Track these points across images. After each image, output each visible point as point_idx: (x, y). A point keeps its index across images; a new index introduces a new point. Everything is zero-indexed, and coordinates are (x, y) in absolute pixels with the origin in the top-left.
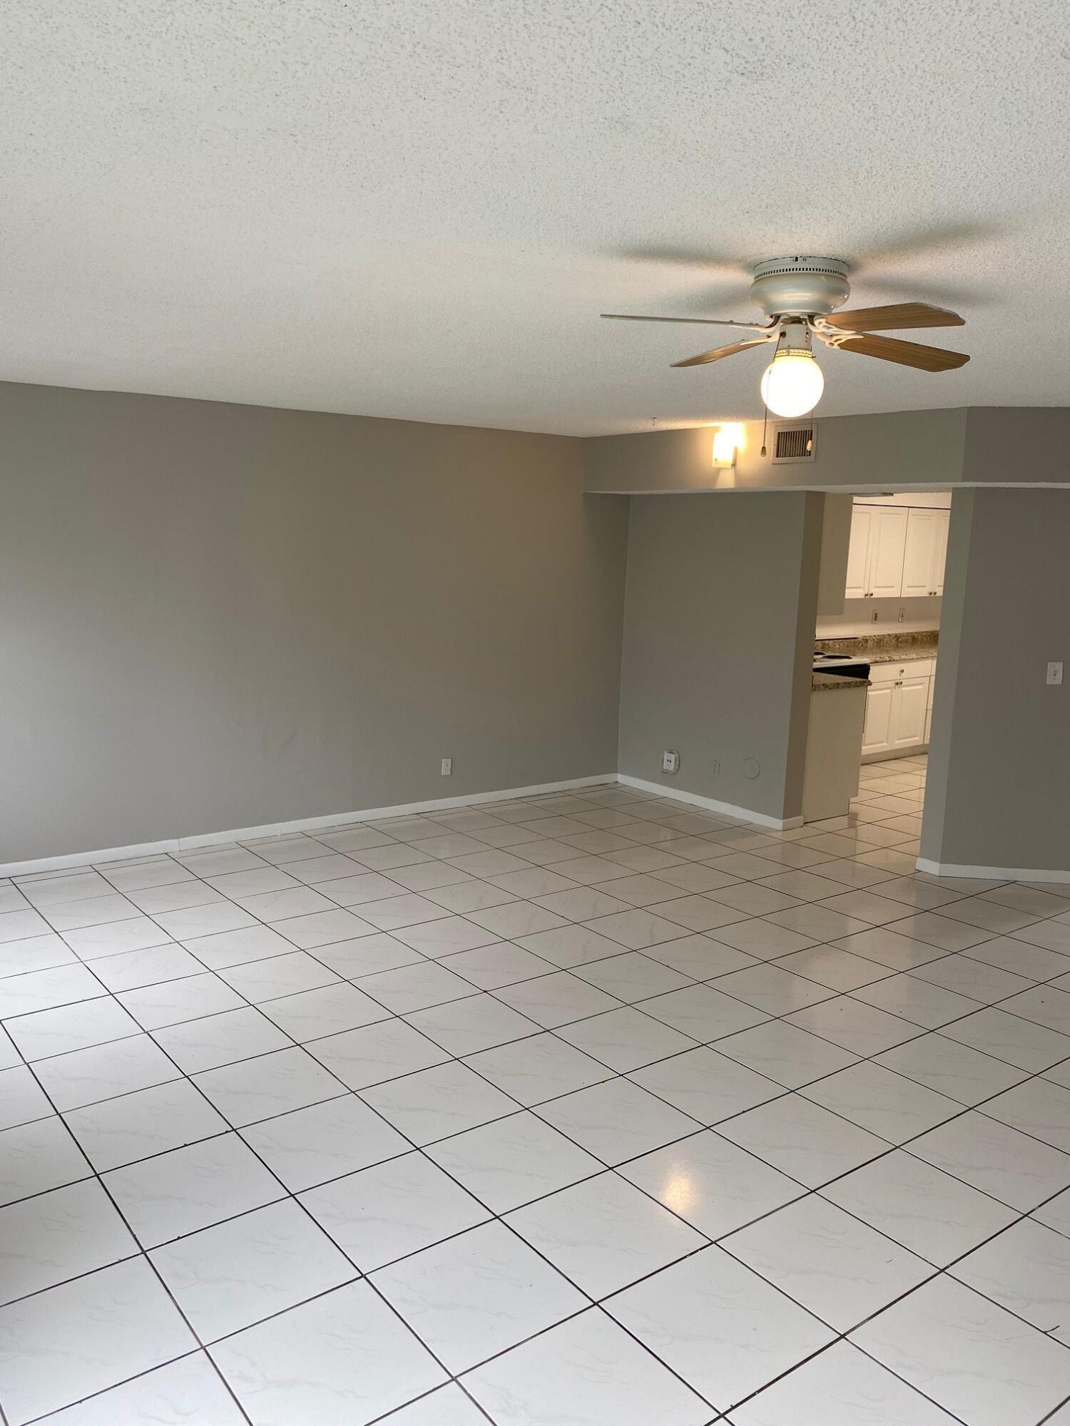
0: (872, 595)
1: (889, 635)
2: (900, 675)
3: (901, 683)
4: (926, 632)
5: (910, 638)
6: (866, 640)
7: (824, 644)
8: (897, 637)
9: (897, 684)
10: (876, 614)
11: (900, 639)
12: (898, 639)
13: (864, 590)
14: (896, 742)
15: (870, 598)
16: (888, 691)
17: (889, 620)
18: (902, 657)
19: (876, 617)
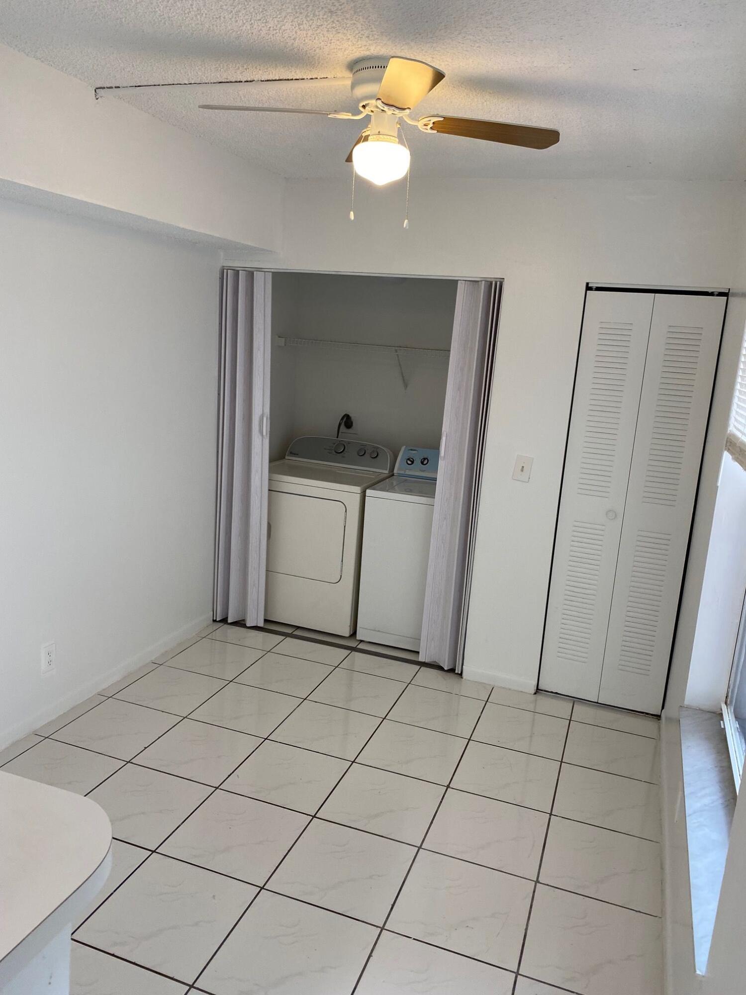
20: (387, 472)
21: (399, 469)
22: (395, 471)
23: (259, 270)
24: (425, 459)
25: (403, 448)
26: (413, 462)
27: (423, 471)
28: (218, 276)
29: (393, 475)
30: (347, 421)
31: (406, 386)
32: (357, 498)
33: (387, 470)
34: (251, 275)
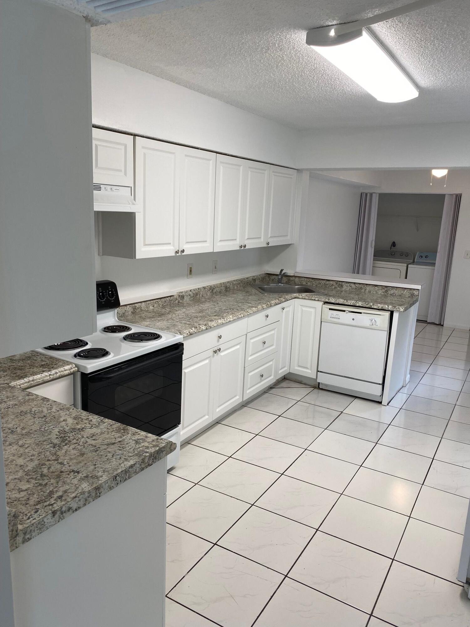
0: (183, 251)
1: (204, 288)
2: (218, 341)
3: (219, 350)
4: (237, 280)
5: (223, 288)
6: (181, 296)
7: (135, 308)
8: (212, 289)
9: (215, 352)
10: (191, 268)
11: (215, 291)
12: (212, 291)
13: (174, 246)
14: (217, 410)
15: (181, 255)
16: (207, 361)
17: (203, 272)
18: (220, 321)
19: (191, 271)
20: (412, 261)
21: (417, 260)
22: (415, 260)
23: (374, 193)
24: (427, 256)
25: (418, 252)
26: (422, 257)
27: (427, 260)
28: (360, 195)
29: (414, 262)
30: (394, 244)
31: (418, 230)
32: (405, 268)
33: (411, 260)
34: (371, 195)
